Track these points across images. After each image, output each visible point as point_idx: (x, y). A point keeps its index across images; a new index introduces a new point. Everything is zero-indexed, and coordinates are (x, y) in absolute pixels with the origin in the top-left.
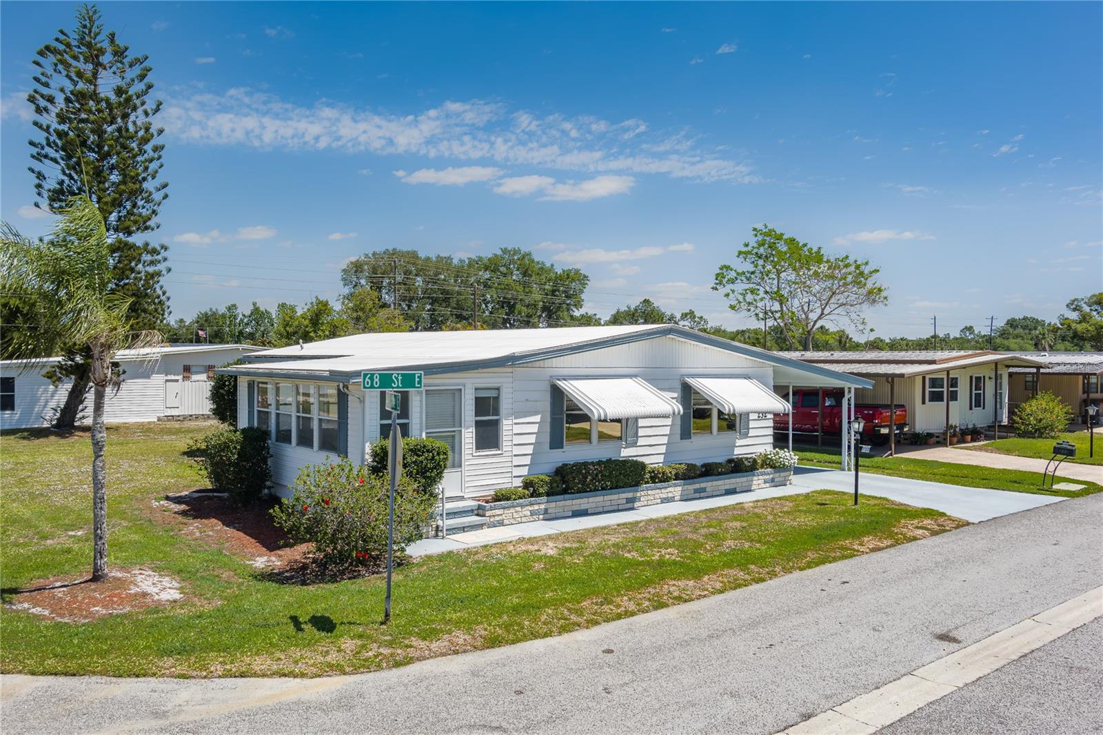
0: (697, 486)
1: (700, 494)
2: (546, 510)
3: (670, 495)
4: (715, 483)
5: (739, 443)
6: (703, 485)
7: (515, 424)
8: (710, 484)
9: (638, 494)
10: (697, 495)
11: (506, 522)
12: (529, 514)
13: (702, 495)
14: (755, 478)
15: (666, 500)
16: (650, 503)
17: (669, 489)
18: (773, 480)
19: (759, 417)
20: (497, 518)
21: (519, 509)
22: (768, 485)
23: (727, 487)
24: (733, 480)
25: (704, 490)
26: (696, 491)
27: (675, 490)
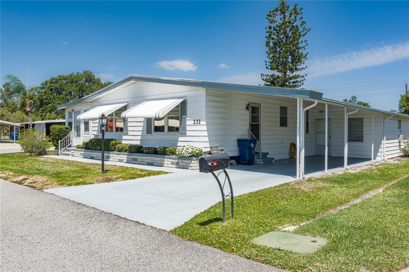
0: (134, 157)
1: (134, 161)
2: (84, 154)
3: (121, 158)
4: (142, 157)
5: (180, 139)
6: (136, 157)
7: (92, 123)
8: (139, 157)
9: (111, 155)
10: (134, 162)
11: (75, 155)
12: (80, 154)
13: (136, 162)
14: (166, 160)
15: (121, 161)
16: (114, 160)
17: (121, 156)
18: (177, 164)
19: (194, 123)
20: (73, 154)
21: (77, 152)
22: (174, 166)
23: (149, 161)
24: (152, 158)
25: (136, 160)
26: (133, 159)
27: (124, 157)
